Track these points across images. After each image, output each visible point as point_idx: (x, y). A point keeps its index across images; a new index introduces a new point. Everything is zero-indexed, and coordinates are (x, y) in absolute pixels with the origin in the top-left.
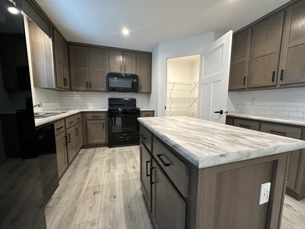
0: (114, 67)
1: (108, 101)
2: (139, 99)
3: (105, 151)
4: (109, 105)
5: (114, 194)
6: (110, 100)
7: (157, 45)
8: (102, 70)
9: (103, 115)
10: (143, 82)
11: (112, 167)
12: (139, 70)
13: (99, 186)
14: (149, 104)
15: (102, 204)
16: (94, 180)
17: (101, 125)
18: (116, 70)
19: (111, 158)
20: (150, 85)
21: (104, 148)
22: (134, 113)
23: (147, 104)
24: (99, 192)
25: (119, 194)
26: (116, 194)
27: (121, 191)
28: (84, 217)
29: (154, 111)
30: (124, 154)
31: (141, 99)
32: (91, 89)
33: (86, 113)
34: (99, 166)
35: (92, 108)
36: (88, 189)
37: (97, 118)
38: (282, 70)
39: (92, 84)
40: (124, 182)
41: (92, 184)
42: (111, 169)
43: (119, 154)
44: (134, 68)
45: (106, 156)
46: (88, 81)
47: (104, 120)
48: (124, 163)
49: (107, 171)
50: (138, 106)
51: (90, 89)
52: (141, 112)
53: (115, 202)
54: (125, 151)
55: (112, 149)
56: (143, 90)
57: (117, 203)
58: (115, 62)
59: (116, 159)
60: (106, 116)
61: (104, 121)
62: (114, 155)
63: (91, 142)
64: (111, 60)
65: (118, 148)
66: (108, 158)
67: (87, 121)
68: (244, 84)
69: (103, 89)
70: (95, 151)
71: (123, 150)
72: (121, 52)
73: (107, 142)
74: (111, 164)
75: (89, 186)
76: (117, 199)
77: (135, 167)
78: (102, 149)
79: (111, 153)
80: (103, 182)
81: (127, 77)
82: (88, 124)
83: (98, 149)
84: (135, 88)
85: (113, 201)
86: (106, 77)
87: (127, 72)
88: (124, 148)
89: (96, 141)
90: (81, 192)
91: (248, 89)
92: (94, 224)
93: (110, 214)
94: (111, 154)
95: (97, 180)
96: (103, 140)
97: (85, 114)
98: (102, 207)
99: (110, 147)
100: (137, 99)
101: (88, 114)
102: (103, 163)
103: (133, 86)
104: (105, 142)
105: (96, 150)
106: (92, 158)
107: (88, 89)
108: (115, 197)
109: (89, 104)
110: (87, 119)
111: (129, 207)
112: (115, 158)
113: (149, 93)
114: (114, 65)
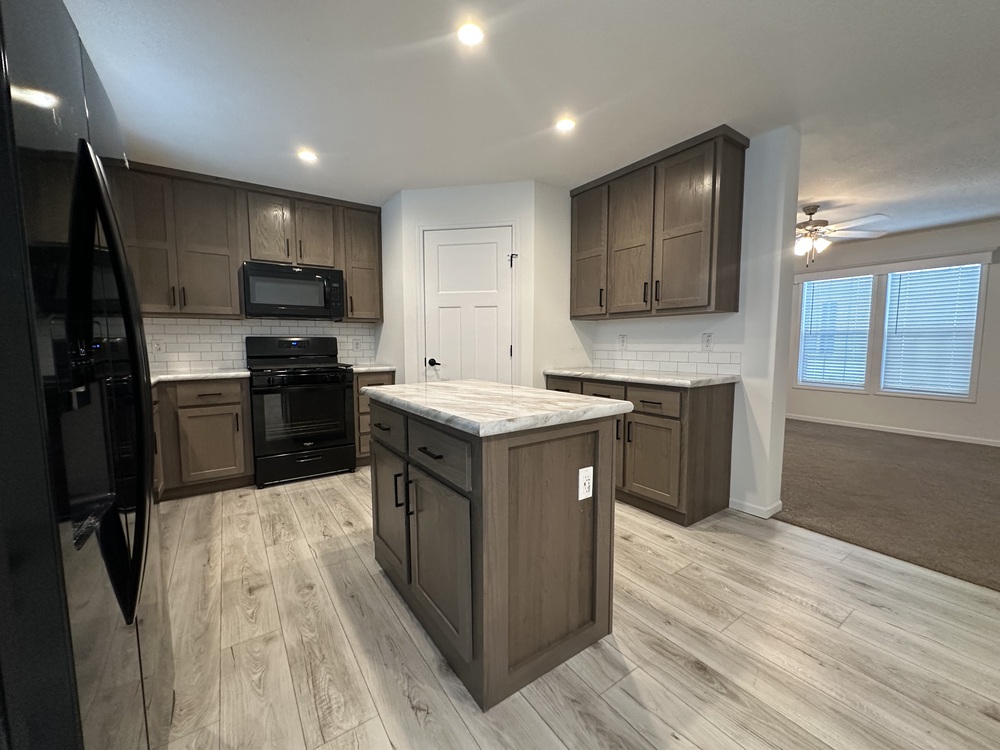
0: (266, 244)
1: (243, 347)
2: (344, 339)
3: (245, 498)
4: (248, 357)
5: (307, 581)
6: (251, 342)
7: (397, 193)
8: (224, 251)
9: (237, 388)
10: (356, 290)
11: (283, 531)
12: (343, 255)
13: (259, 574)
14: (376, 354)
15: (281, 604)
16: (236, 567)
17: (230, 421)
18: (273, 251)
19: (274, 512)
20: (378, 298)
21: (242, 491)
22: (335, 380)
23: (371, 353)
24: (263, 586)
25: (322, 579)
26: (314, 581)
27: (325, 573)
28: (239, 634)
29: (394, 372)
30: (312, 498)
31: (350, 339)
32: (186, 310)
33: (175, 387)
34: (239, 535)
35: (187, 369)
36: (224, 586)
37: (214, 400)
38: (657, 282)
39: (187, 293)
40: (325, 556)
41: (234, 575)
42: (280, 536)
43: (296, 499)
44: (330, 250)
45: (254, 509)
46: (174, 282)
47: (239, 403)
48: (317, 517)
49: (269, 542)
50: (343, 358)
51: (183, 311)
52: (355, 377)
53: (314, 595)
54: (313, 491)
55: (267, 491)
56: (357, 314)
57: (320, 596)
58: (266, 230)
59: (291, 512)
60: (244, 392)
61: (237, 409)
62: (280, 504)
63: (193, 476)
64: (254, 223)
65: (288, 487)
66: (263, 513)
67: (180, 411)
68: (601, 306)
69: (228, 310)
70: (213, 503)
71: (307, 489)
72: (288, 200)
73: (251, 472)
74: (278, 527)
75: (227, 579)
76: (317, 589)
77: (352, 521)
78: (232, 494)
79: (269, 500)
80: (266, 565)
81: (309, 273)
82: (181, 419)
83: (218, 496)
84: (335, 306)
85: (308, 594)
86: (239, 273)
87: (307, 261)
88: (307, 484)
89: (211, 473)
90: (206, 596)
91: (608, 316)
92: (271, 639)
93: (308, 617)
94: (268, 503)
95: (247, 565)
96: (238, 467)
97: (170, 390)
98: (282, 608)
99: (261, 486)
100: (339, 339)
101: (181, 390)
102: (250, 526)
103: (326, 301)
104: (242, 471)
105: (214, 499)
106: (209, 519)
107: (177, 309)
108: (311, 587)
109: (174, 356)
110: (180, 404)
111: (353, 596)
112: (286, 509)
113: (376, 321)
114: (266, 239)
